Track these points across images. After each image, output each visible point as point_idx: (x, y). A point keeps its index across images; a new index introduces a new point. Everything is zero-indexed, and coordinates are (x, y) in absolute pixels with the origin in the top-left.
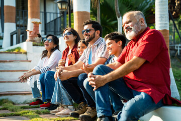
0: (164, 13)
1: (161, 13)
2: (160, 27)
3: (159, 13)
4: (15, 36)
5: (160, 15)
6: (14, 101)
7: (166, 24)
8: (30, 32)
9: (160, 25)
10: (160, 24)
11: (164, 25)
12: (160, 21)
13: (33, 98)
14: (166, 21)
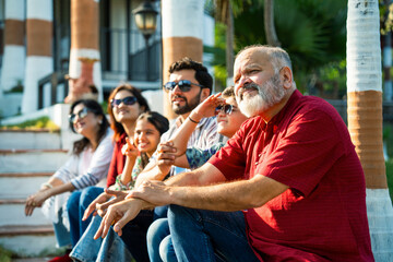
0: (368, 49)
1: (362, 49)
2: (359, 84)
3: (355, 49)
4: (47, 89)
5: (359, 53)
6: (16, 249)
7: (374, 76)
8: (75, 81)
9: (357, 80)
10: (359, 76)
11: (367, 80)
12: (359, 69)
13: (57, 246)
14: (373, 69)
